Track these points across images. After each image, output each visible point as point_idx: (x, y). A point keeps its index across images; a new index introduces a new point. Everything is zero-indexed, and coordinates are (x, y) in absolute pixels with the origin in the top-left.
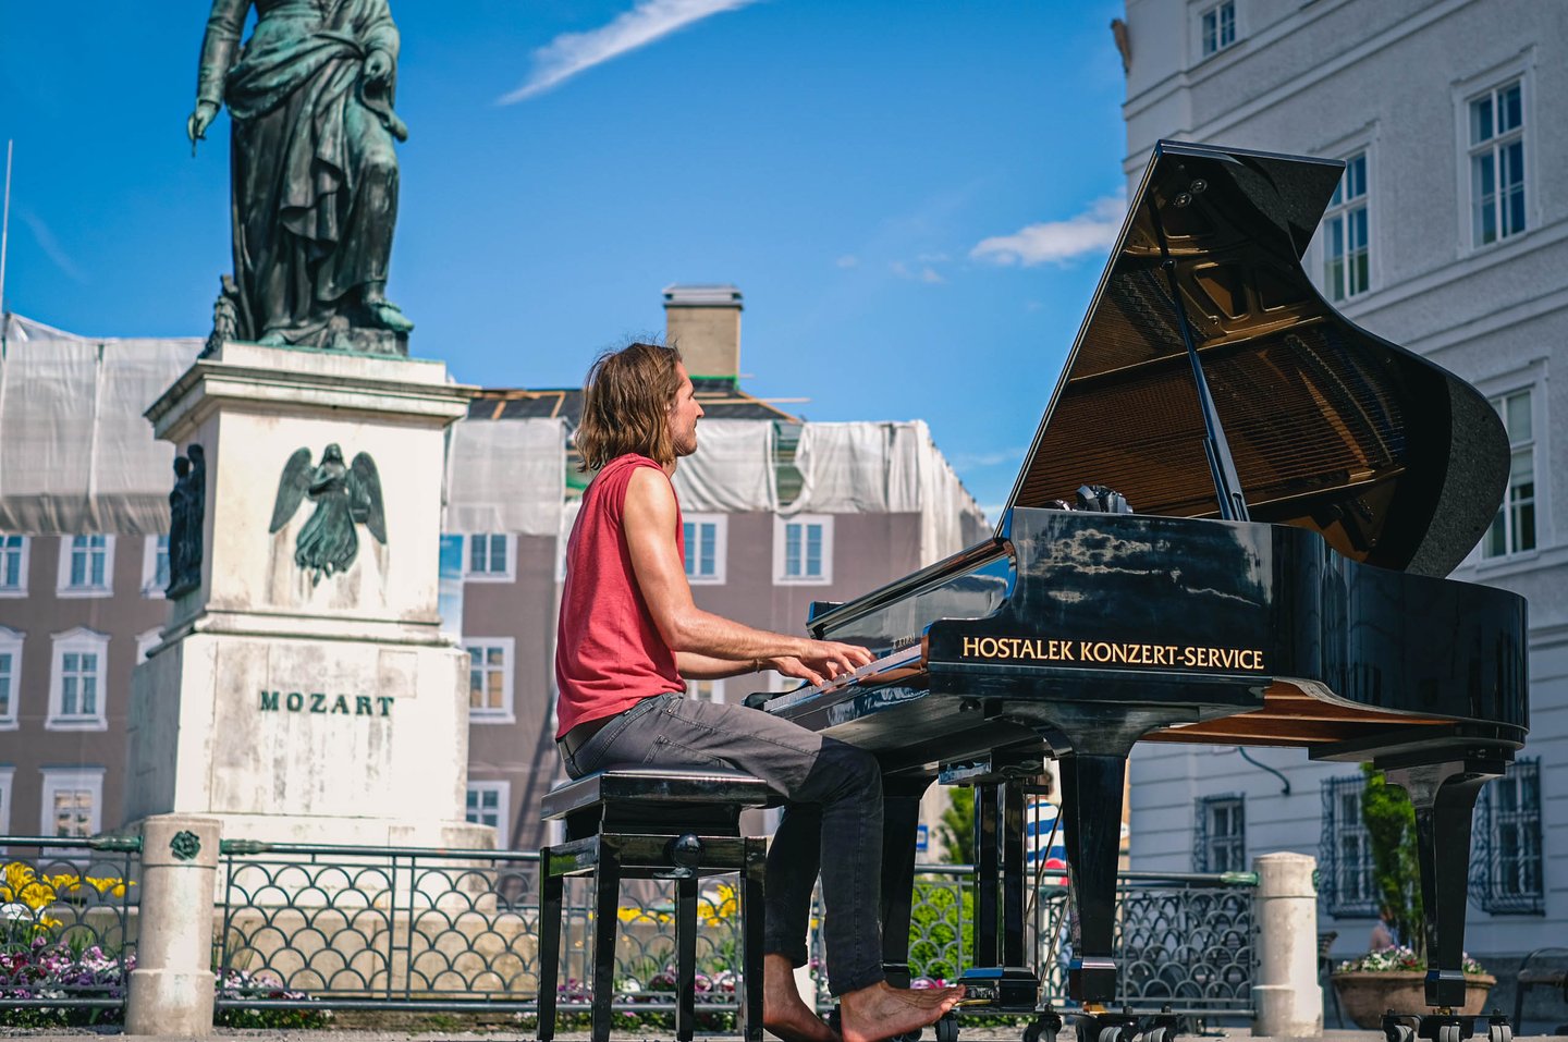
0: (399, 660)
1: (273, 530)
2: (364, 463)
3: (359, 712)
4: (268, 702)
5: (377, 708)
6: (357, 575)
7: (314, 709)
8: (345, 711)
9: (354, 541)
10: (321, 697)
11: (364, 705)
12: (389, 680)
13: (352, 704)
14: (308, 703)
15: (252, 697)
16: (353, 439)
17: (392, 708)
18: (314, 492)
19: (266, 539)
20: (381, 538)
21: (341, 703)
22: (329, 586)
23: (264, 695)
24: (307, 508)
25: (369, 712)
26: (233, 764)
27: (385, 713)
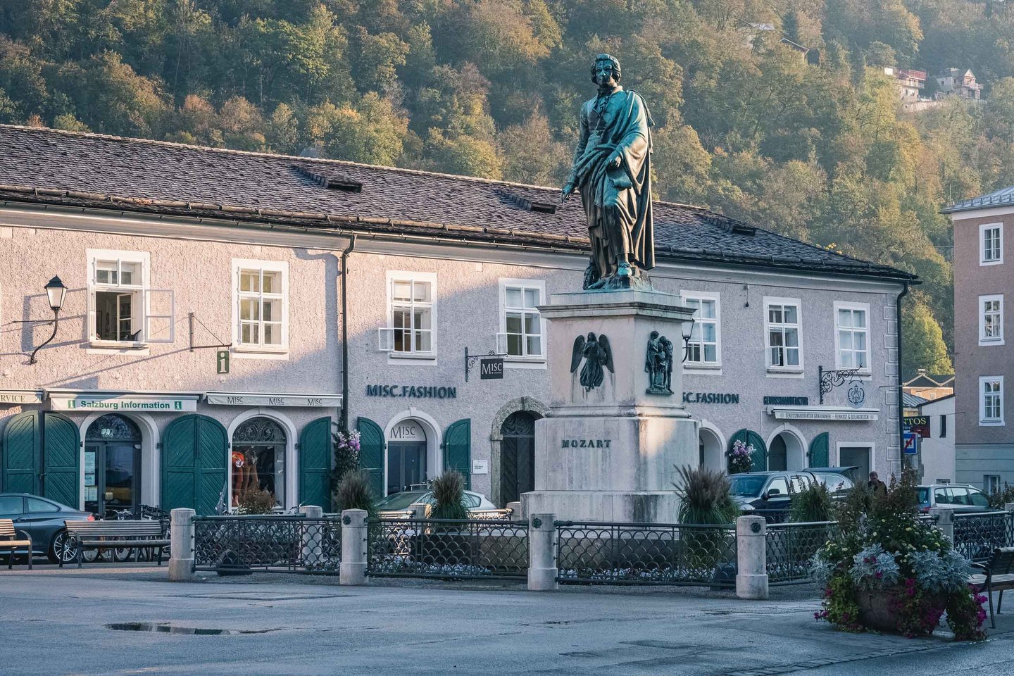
0: (612, 424)
1: (572, 371)
2: (603, 339)
3: (598, 446)
4: (565, 444)
5: (605, 444)
6: (604, 387)
7: (582, 446)
8: (593, 447)
9: (601, 373)
10: (584, 442)
11: (600, 444)
12: (609, 433)
13: (595, 444)
14: (580, 444)
15: (560, 444)
16: (599, 328)
17: (611, 445)
18: (586, 353)
19: (570, 375)
20: (612, 370)
21: (591, 442)
22: (593, 393)
23: (564, 441)
24: (584, 360)
25: (602, 446)
26: (554, 471)
27: (607, 446)
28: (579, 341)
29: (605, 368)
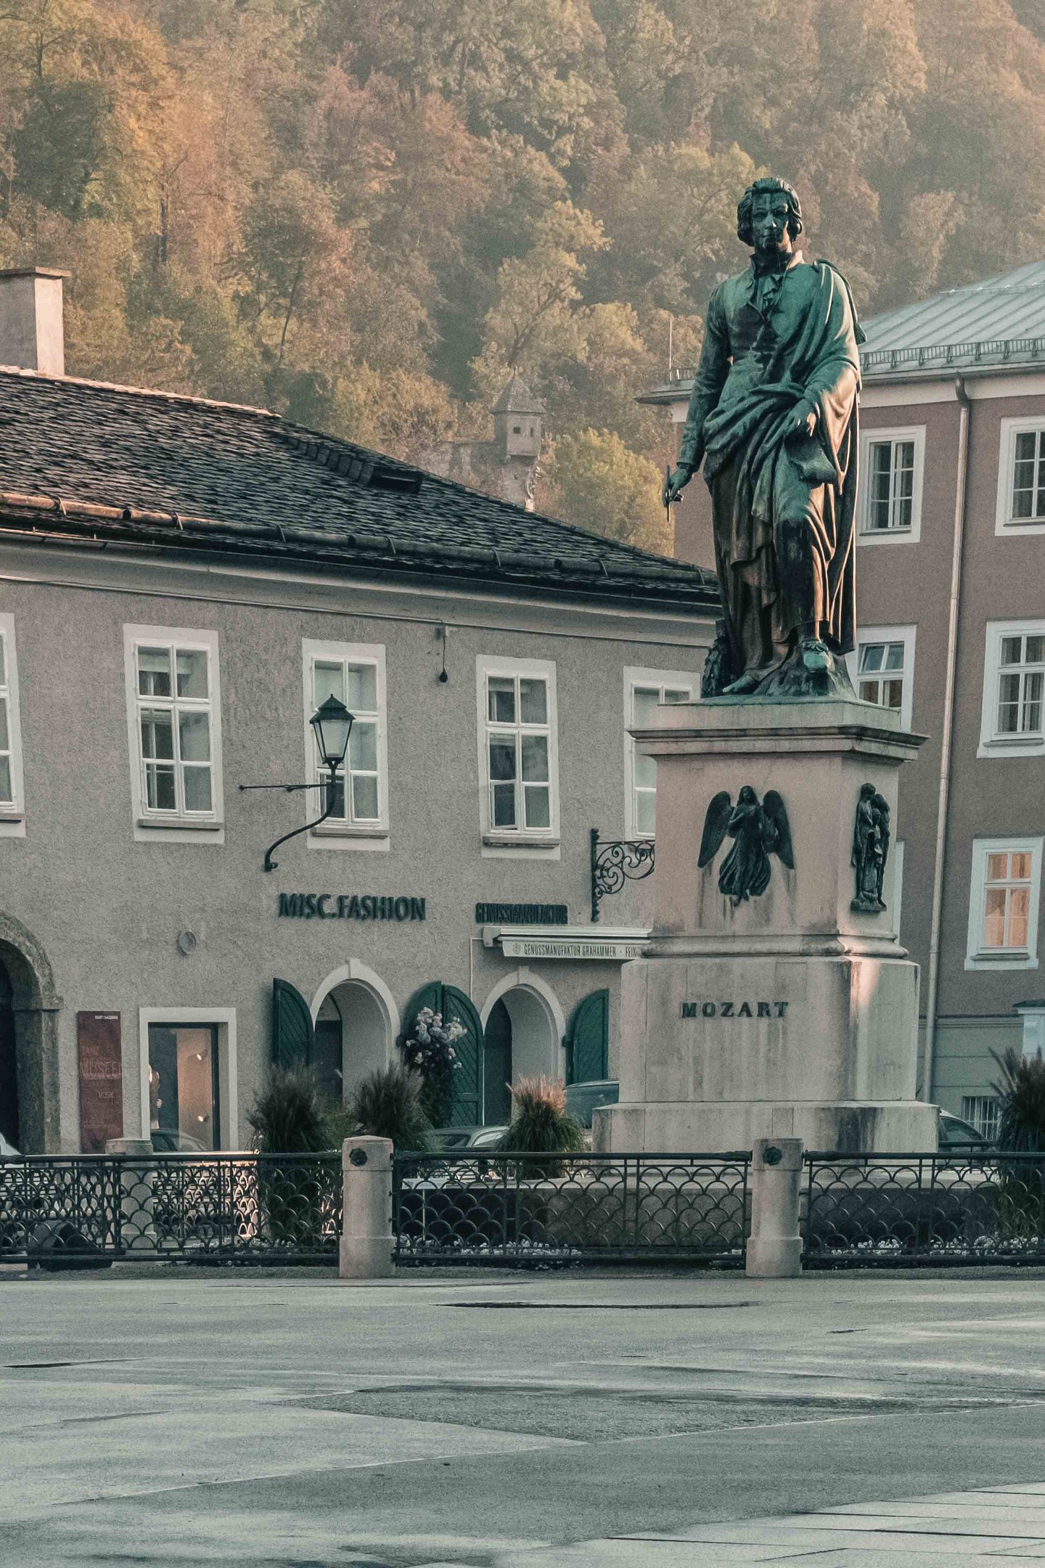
0: (794, 969)
1: (701, 864)
2: (774, 799)
3: (760, 1015)
4: (689, 1011)
5: (774, 1010)
6: (770, 897)
7: (724, 1014)
8: (749, 1015)
9: (767, 870)
10: (730, 1006)
11: (763, 1009)
12: (784, 987)
13: (754, 1009)
14: (720, 1010)
15: (676, 1009)
16: (764, 778)
17: (789, 1011)
18: (734, 830)
19: (695, 873)
20: (789, 862)
21: (746, 1009)
22: (746, 911)
23: (685, 1006)
24: (728, 843)
25: (768, 1013)
26: (662, 1062)
27: (781, 1014)
28: (719, 803)
29: (774, 861)
